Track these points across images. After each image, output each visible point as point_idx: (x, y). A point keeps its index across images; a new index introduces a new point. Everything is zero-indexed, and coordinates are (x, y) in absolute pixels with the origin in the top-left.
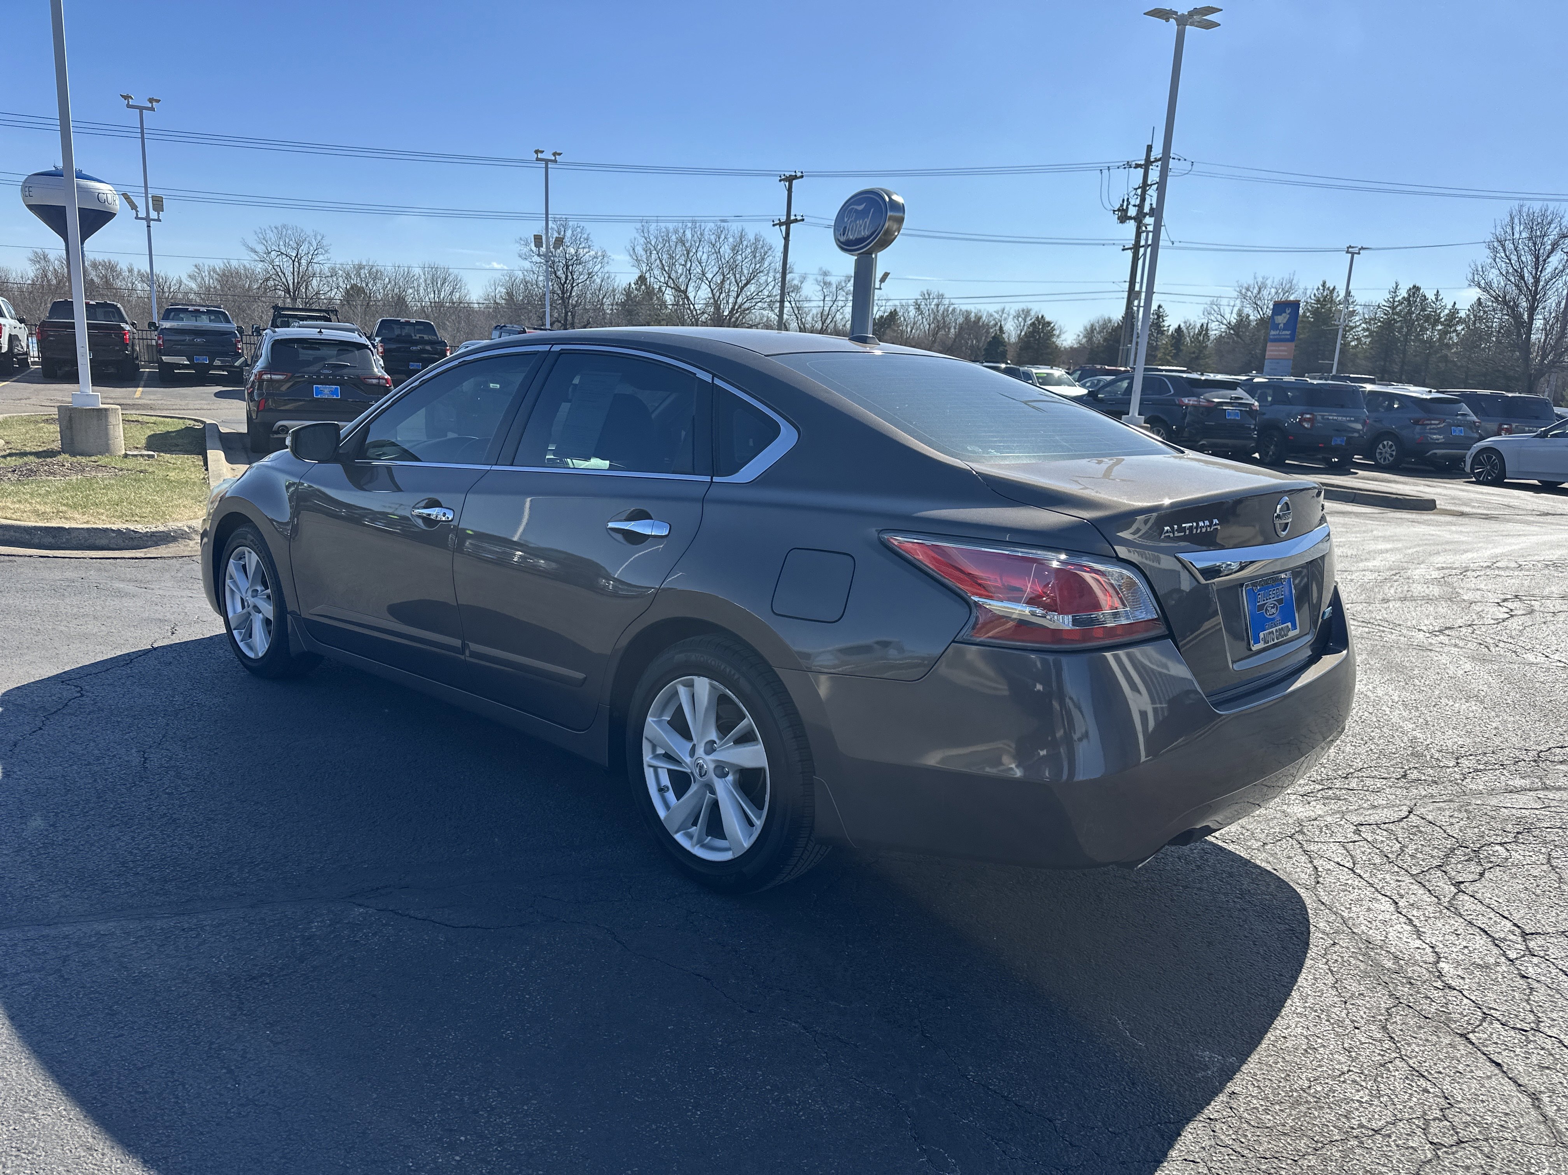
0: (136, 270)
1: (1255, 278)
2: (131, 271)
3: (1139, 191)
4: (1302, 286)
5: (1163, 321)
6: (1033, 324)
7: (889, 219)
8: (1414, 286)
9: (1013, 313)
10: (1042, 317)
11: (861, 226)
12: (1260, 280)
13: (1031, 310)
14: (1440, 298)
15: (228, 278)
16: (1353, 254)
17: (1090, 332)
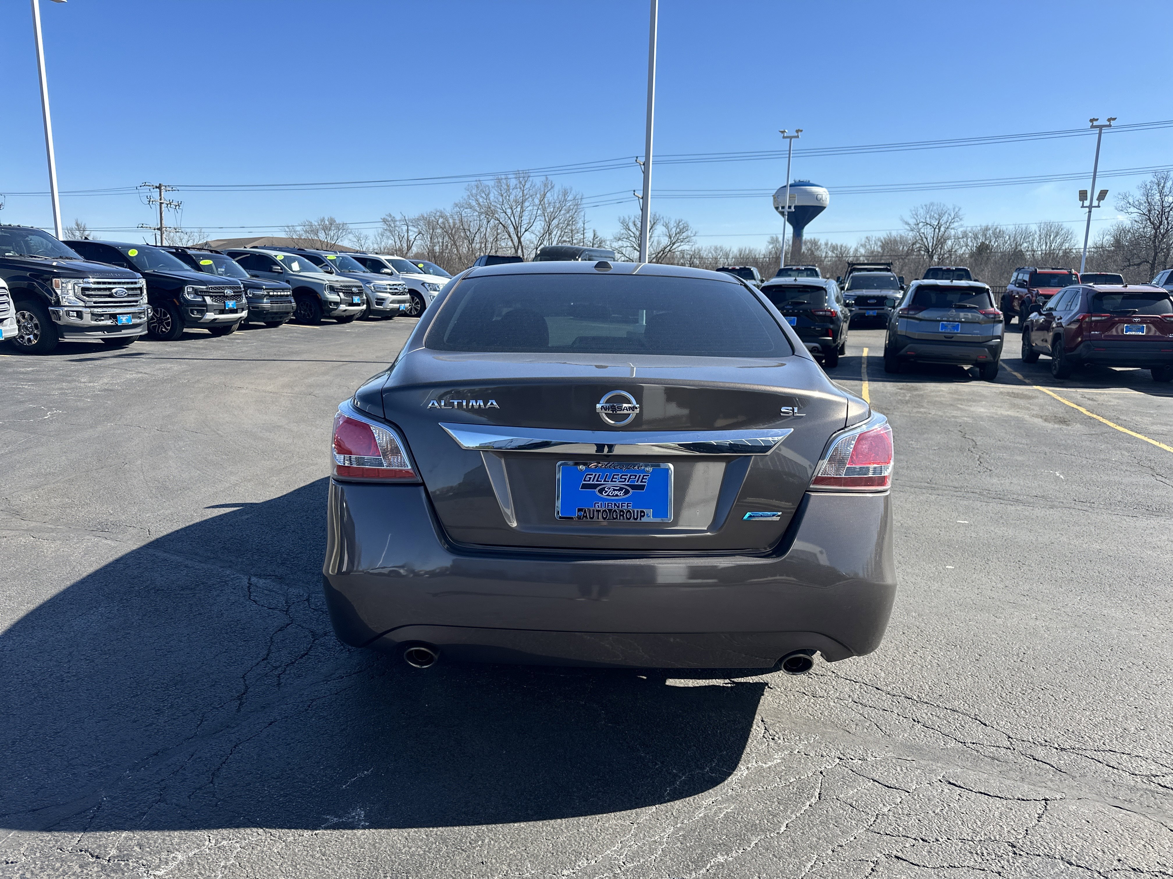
0: (830, 243)
2: (826, 244)
15: (889, 244)
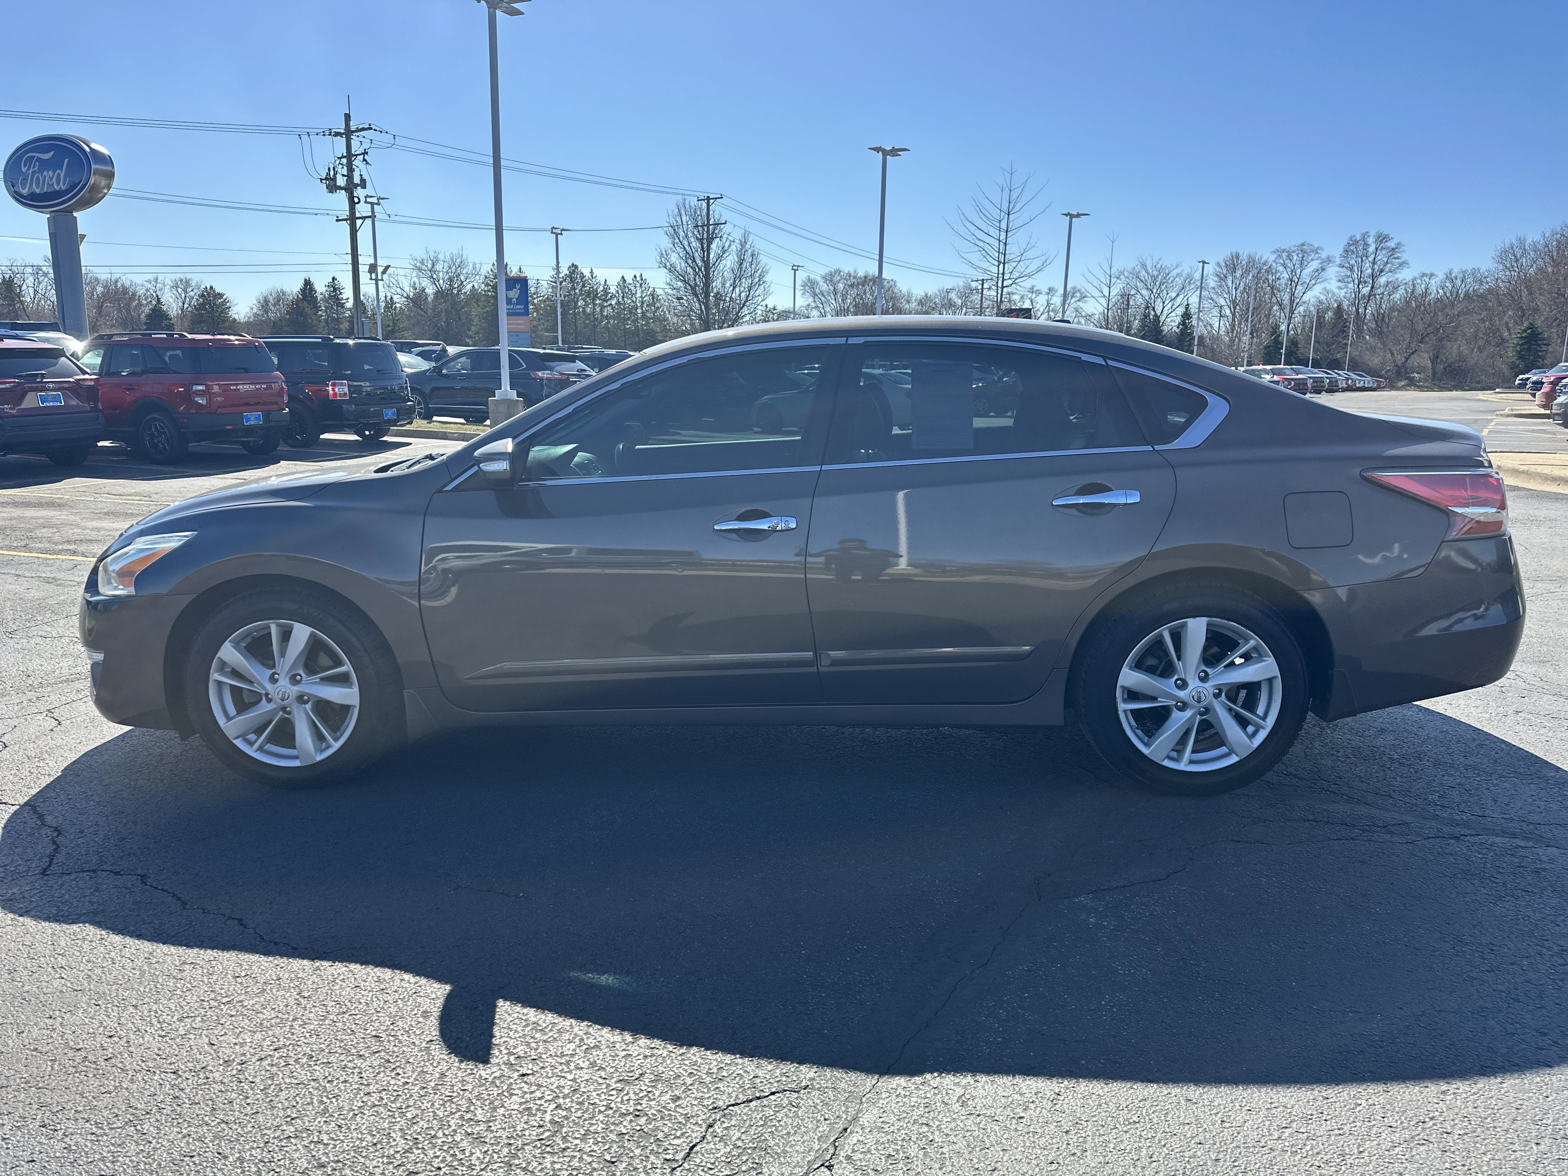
1: (427, 252)
3: (344, 161)
4: (471, 260)
5: (341, 294)
6: (202, 296)
7: (95, 174)
8: (573, 265)
9: (169, 282)
10: (211, 287)
11: (51, 179)
12: (432, 254)
13: (190, 279)
14: (594, 275)
16: (557, 234)
17: (265, 304)
